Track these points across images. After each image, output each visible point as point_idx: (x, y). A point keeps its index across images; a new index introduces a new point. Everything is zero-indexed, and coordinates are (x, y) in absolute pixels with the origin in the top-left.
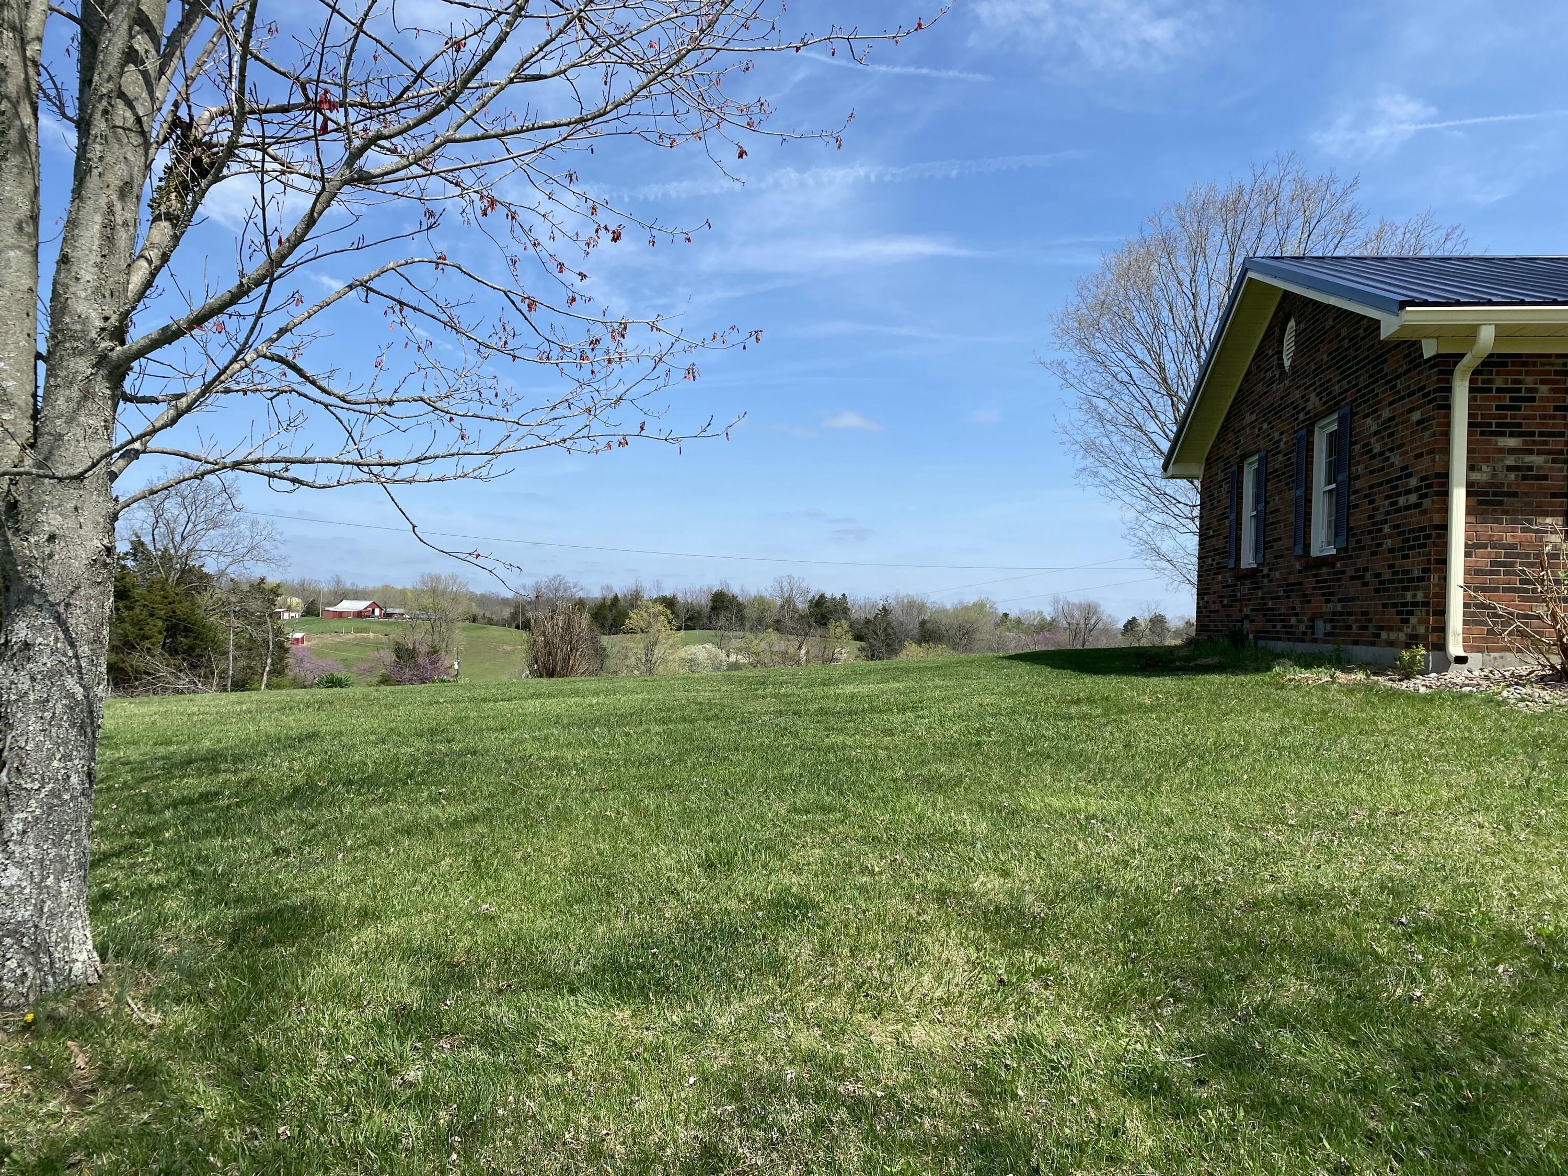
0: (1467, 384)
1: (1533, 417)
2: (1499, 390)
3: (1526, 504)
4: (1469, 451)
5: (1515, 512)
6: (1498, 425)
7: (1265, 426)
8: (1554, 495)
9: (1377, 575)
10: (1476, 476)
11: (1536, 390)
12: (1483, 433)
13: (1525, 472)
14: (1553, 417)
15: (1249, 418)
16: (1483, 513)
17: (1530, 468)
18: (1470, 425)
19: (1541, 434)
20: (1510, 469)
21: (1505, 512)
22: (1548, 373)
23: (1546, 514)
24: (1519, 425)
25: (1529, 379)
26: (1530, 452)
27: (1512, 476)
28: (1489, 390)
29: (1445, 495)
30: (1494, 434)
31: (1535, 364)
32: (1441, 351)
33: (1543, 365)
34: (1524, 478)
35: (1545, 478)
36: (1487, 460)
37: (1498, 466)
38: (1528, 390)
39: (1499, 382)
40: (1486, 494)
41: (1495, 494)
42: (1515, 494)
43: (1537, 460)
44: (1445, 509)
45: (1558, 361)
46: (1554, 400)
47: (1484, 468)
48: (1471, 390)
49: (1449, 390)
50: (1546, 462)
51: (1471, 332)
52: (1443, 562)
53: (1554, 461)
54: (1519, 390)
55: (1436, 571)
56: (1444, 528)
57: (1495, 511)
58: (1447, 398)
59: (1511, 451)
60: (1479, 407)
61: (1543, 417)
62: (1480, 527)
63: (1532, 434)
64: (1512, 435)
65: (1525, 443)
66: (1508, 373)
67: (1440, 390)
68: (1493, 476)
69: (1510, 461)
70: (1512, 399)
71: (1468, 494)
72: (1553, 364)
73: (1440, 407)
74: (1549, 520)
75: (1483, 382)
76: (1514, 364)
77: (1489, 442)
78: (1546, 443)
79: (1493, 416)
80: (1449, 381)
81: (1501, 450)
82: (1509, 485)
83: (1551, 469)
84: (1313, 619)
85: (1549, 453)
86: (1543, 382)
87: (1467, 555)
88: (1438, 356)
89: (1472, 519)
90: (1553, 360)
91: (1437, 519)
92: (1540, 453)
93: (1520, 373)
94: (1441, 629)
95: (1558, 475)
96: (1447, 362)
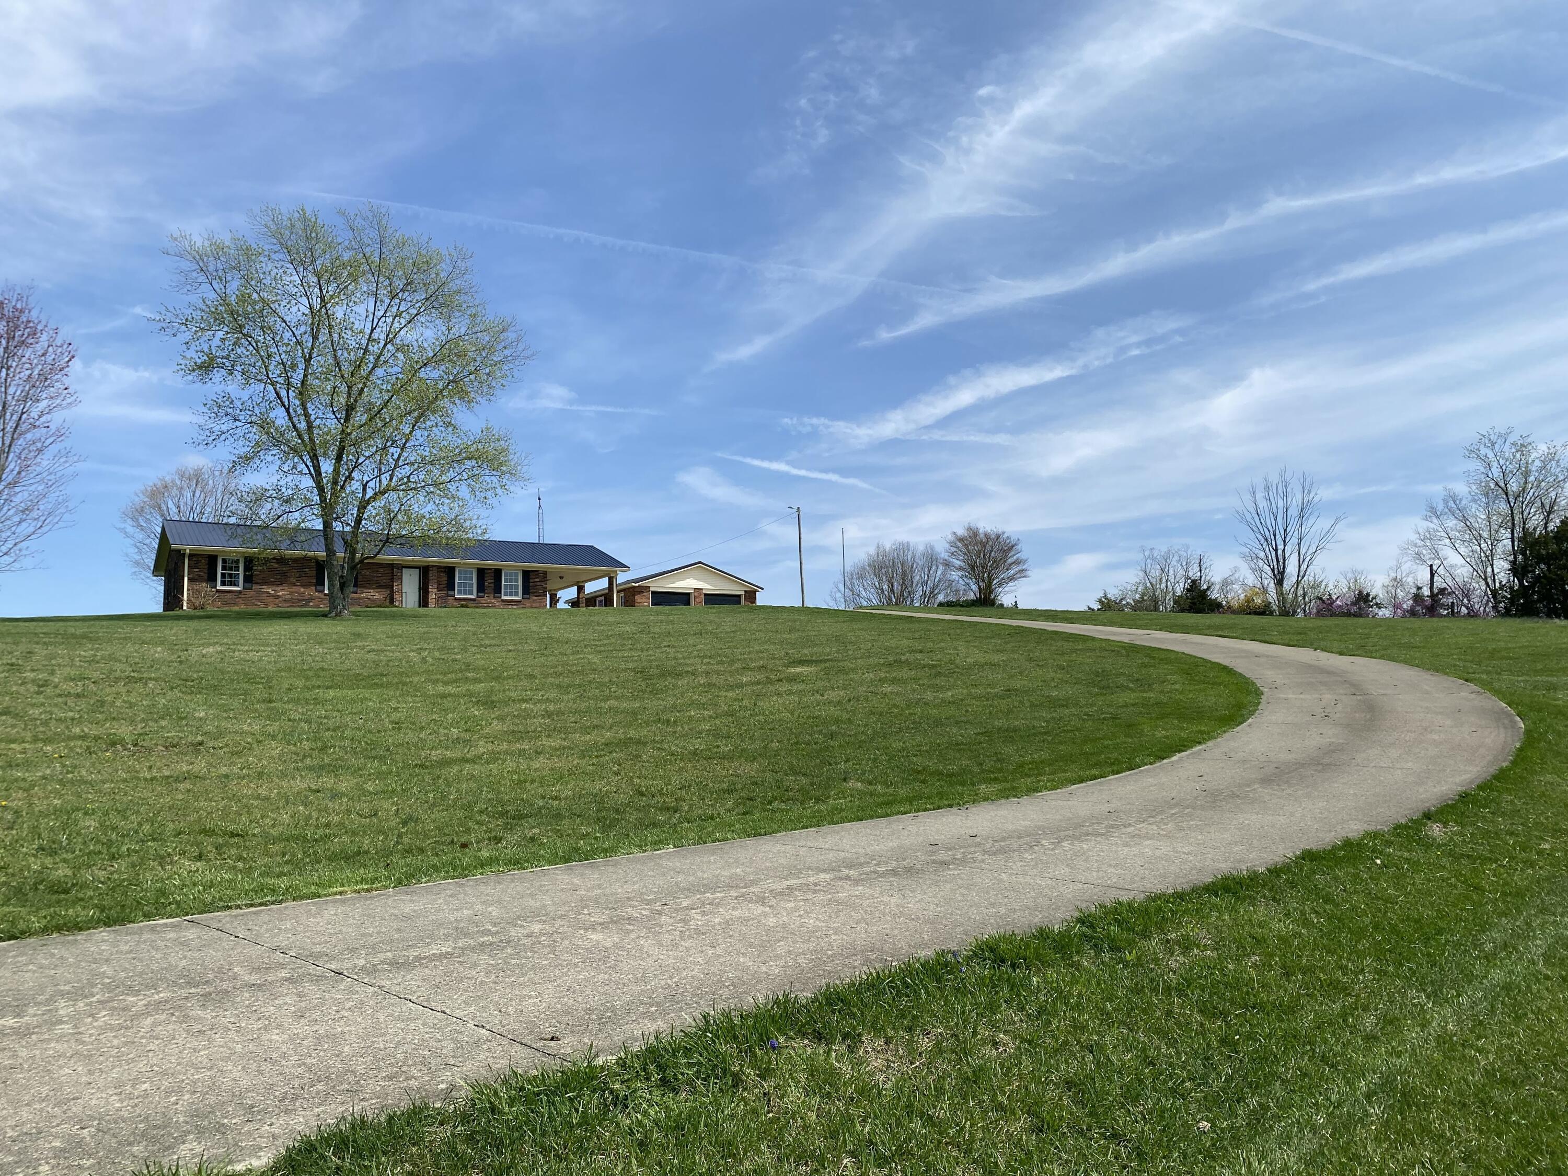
0: (188, 559)
1: (201, 565)
3: (200, 581)
4: (187, 571)
5: (198, 583)
6: (194, 566)
8: (205, 580)
10: (188, 576)
13: (200, 576)
14: (205, 565)
18: (187, 567)
19: (203, 568)
20: (197, 575)
22: (204, 557)
24: (198, 566)
26: (201, 572)
28: (193, 560)
29: (183, 579)
30: (192, 568)
31: (201, 556)
32: (184, 552)
35: (204, 577)
37: (192, 574)
38: (201, 560)
39: (195, 559)
41: (191, 579)
43: (202, 574)
44: (184, 583)
46: (205, 562)
50: (204, 574)
51: (187, 550)
54: (199, 560)
58: (184, 561)
60: (189, 563)
61: (203, 565)
63: (201, 568)
64: (197, 568)
65: (200, 570)
66: (197, 557)
67: (183, 559)
68: (191, 576)
69: (197, 573)
70: (197, 562)
71: (188, 579)
73: (183, 563)
74: (204, 584)
75: (192, 558)
76: (198, 555)
78: (204, 570)
79: (192, 564)
80: (185, 558)
81: (195, 571)
82: (197, 578)
85: (204, 572)
86: (203, 559)
90: (205, 555)
93: (199, 557)
94: (182, 605)
95: (206, 577)
96: (184, 554)
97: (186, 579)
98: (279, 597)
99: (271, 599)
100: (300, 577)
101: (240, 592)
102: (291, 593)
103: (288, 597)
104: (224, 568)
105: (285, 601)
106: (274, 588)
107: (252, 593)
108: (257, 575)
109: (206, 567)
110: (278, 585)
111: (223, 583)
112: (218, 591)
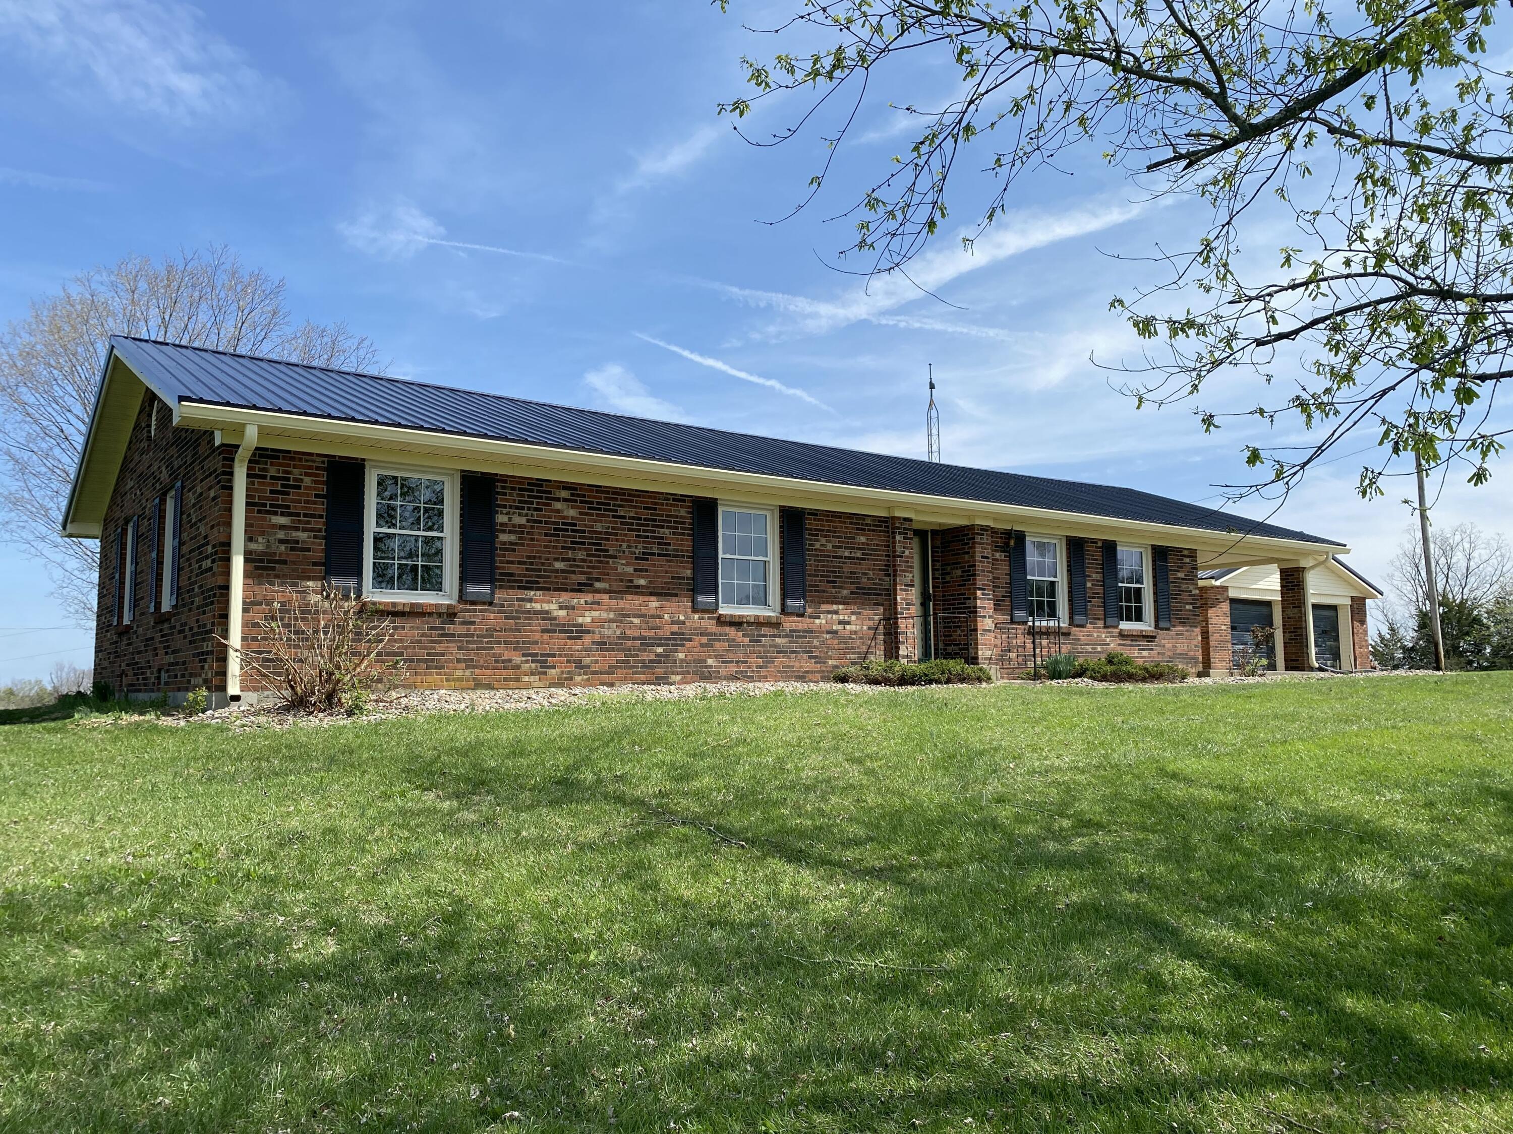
0: (245, 470)
1: (299, 502)
2: (272, 478)
3: (293, 570)
4: (247, 525)
5: (285, 576)
6: (272, 506)
7: (138, 493)
8: (315, 564)
9: (191, 629)
10: (253, 546)
11: (302, 480)
12: (259, 512)
13: (293, 545)
14: (315, 503)
15: (131, 484)
16: (260, 576)
17: (297, 542)
18: (247, 504)
19: (305, 515)
20: (281, 541)
21: (277, 576)
22: (311, 467)
23: (309, 579)
24: (288, 507)
25: (296, 471)
26: (297, 529)
27: (283, 547)
28: (265, 477)
29: (227, 560)
30: (268, 512)
31: (300, 460)
32: (225, 442)
33: (307, 461)
34: (292, 549)
35: (308, 550)
36: (262, 533)
37: (272, 539)
38: (295, 480)
39: (272, 471)
40: (262, 561)
41: (269, 561)
42: (285, 562)
43: (302, 536)
44: (227, 573)
45: (318, 459)
46: (315, 489)
47: (260, 539)
48: (248, 476)
49: (231, 474)
50: (309, 537)
51: (240, 429)
52: (225, 616)
53: (315, 537)
54: (288, 479)
55: (219, 624)
56: (226, 588)
57: (269, 575)
58: (231, 481)
59: (282, 527)
60: (256, 490)
61: (307, 502)
62: (256, 588)
63: (298, 515)
64: (282, 514)
65: (293, 521)
66: (281, 465)
67: (224, 473)
68: (268, 547)
69: (281, 535)
70: (283, 486)
71: (246, 560)
72: (314, 461)
73: (224, 487)
74: (310, 583)
75: (260, 470)
76: (284, 458)
77: (264, 519)
78: (308, 522)
79: (268, 499)
80: (231, 467)
81: (274, 526)
82: (280, 554)
83: (313, 543)
84: (159, 671)
85: (311, 530)
86: (307, 474)
87: (245, 610)
88: (223, 445)
89: (250, 581)
90: (314, 458)
91: (220, 581)
92: (304, 530)
93: (289, 466)
94: (223, 673)
95: (318, 548)
96: (229, 451)
97: (238, 564)
98: (581, 631)
99: (557, 642)
100: (645, 556)
101: (450, 615)
102: (622, 616)
103: (612, 631)
104: (386, 516)
105: (602, 645)
106: (565, 597)
107: (493, 618)
108: (510, 547)
109: (320, 508)
110: (578, 589)
111: (382, 578)
112: (368, 612)
